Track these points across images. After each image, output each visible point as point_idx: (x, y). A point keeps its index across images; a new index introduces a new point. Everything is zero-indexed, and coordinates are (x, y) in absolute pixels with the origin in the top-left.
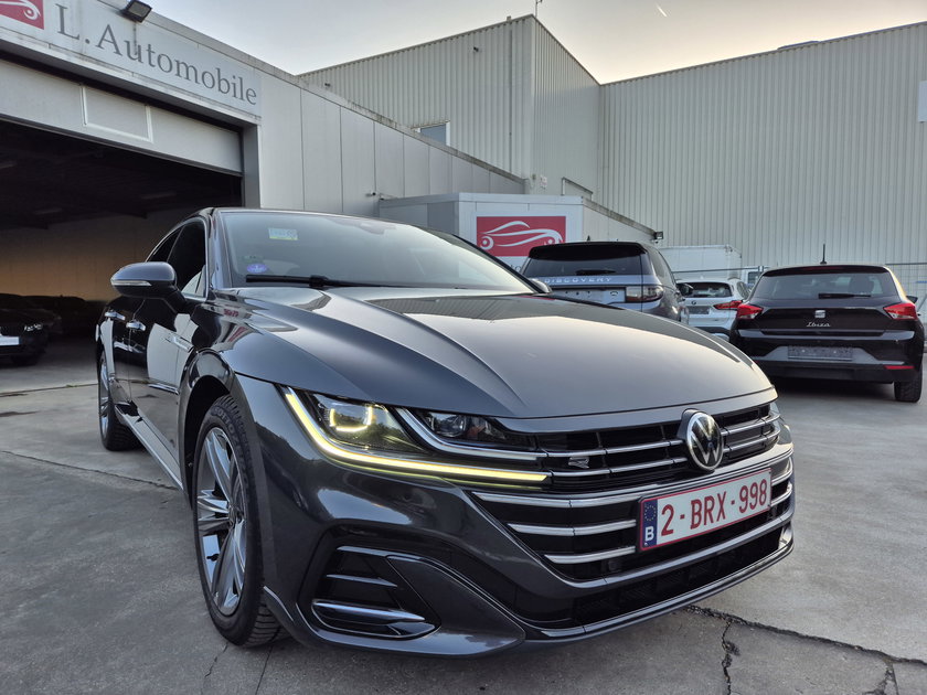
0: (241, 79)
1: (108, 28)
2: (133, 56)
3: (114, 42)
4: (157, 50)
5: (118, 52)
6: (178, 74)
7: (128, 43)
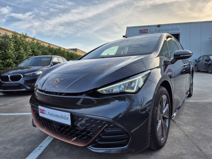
0: (177, 28)
1: (156, 29)
2: (159, 31)
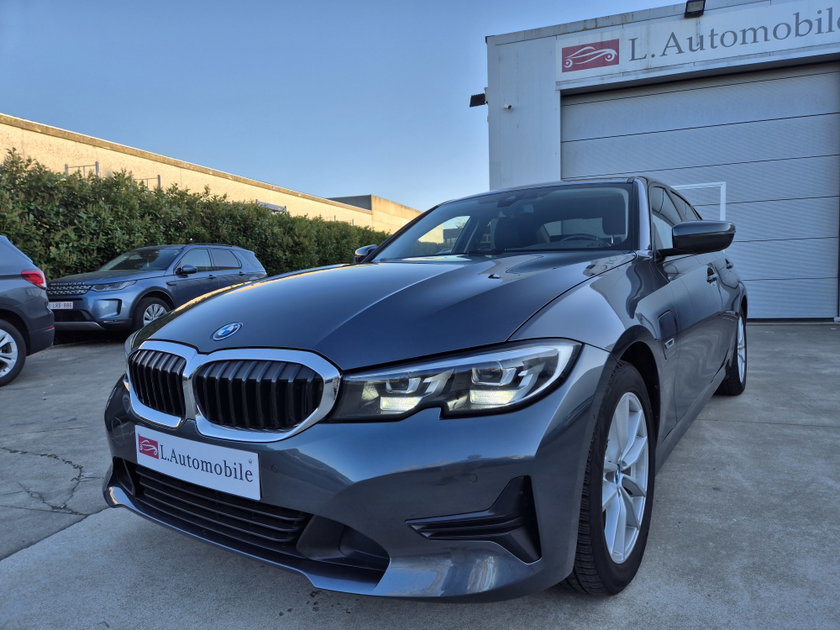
0: (830, 10)
1: (673, 35)
2: (694, 48)
3: (677, 45)
4: (719, 32)
5: (680, 51)
6: (744, 42)
7: (690, 39)
